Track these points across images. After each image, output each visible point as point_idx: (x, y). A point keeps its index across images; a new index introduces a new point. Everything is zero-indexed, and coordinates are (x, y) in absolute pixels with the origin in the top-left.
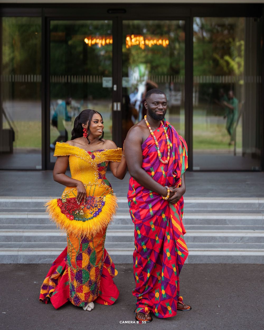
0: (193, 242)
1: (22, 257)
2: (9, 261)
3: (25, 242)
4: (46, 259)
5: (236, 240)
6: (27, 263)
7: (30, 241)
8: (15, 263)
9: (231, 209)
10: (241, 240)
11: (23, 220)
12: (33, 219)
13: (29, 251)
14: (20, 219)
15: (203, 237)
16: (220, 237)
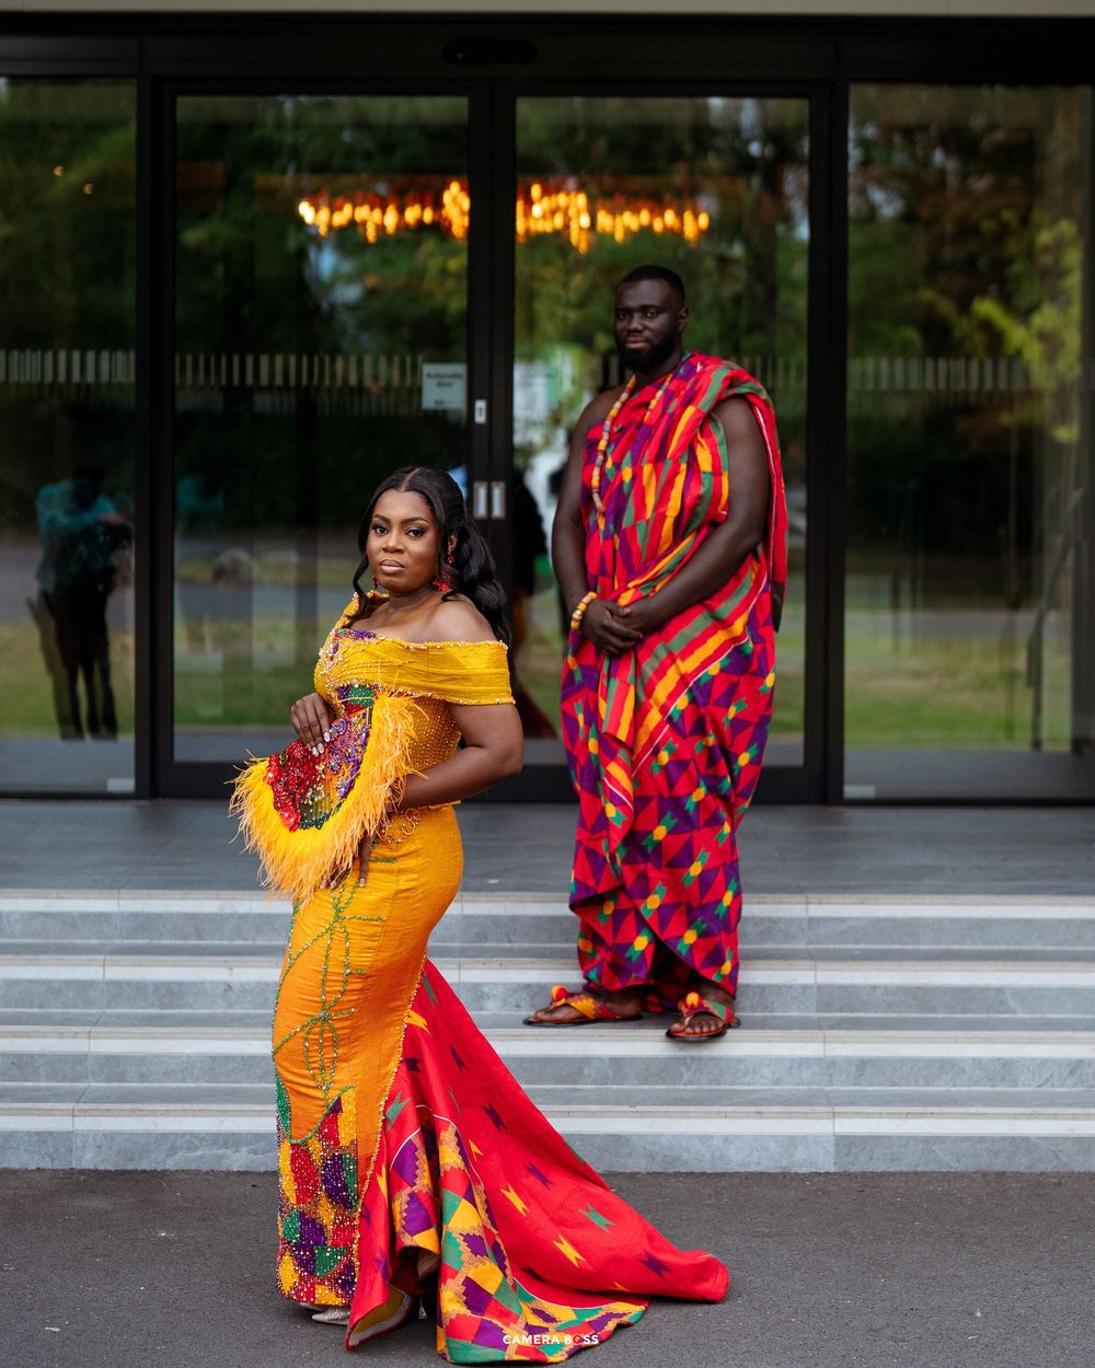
0: (855, 1084)
1: (91, 1139)
2: (33, 1158)
3: (98, 1082)
4: (197, 1148)
5: (1048, 1075)
6: (113, 1169)
7: (121, 1078)
8: (58, 1165)
9: (1026, 947)
10: (1072, 1073)
11: (82, 988)
12: (129, 983)
13: (121, 1113)
14: (69, 984)
15: (903, 1061)
16: (977, 1062)
